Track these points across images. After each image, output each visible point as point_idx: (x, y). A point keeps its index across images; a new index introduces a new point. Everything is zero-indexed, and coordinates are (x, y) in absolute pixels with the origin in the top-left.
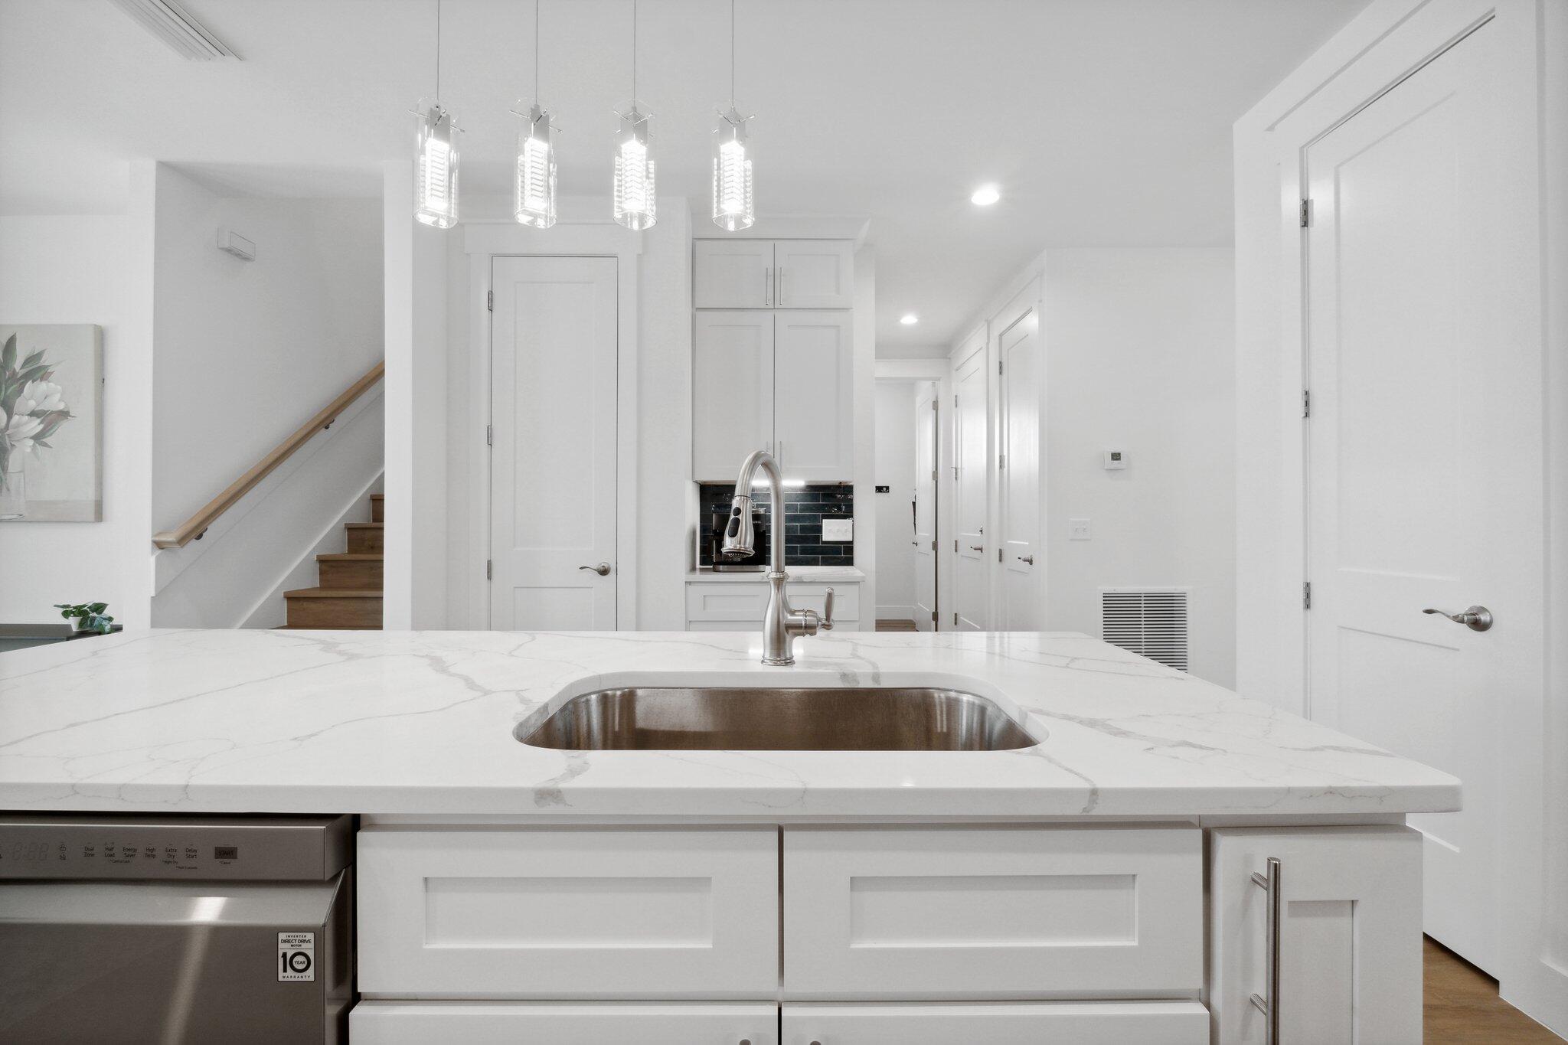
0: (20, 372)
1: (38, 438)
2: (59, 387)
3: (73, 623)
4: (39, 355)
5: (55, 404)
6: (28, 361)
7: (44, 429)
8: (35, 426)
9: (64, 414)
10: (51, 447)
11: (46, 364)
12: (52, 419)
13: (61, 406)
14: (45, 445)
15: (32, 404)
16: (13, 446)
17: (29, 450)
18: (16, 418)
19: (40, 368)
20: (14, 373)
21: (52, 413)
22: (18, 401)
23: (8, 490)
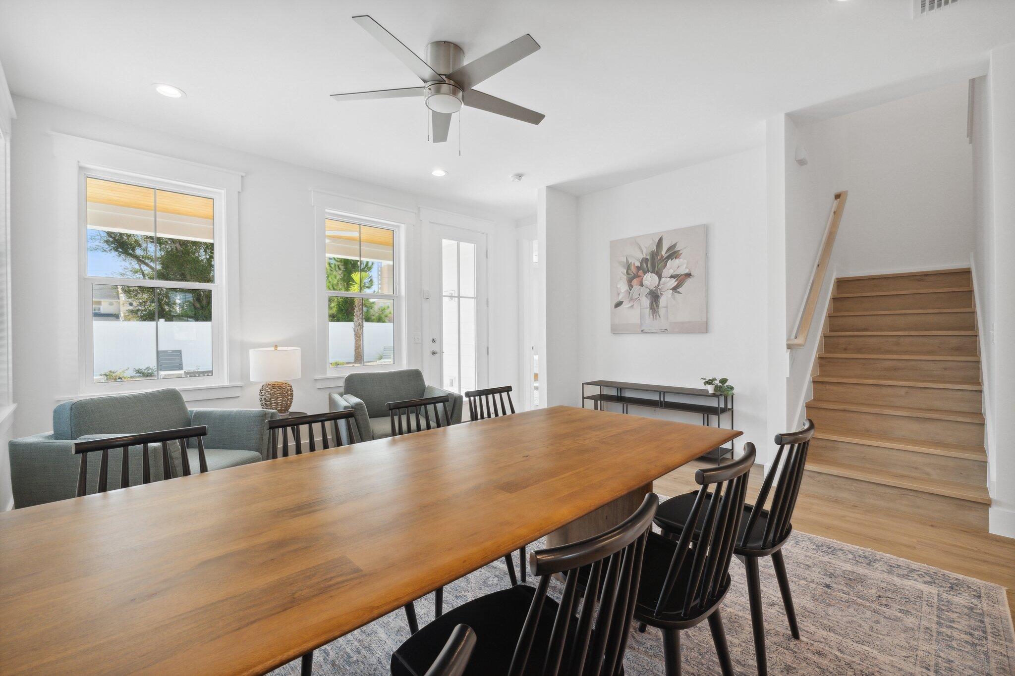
0: (666, 256)
1: (674, 289)
2: (686, 261)
3: (710, 389)
4: (675, 246)
5: (683, 270)
6: (668, 250)
7: (678, 283)
8: (673, 283)
9: (689, 275)
10: (681, 293)
11: (678, 249)
12: (681, 279)
13: (687, 271)
14: (679, 292)
15: (671, 272)
16: (661, 294)
17: (670, 296)
18: (663, 280)
19: (675, 252)
20: (662, 256)
21: (682, 275)
22: (664, 271)
23: (660, 317)
